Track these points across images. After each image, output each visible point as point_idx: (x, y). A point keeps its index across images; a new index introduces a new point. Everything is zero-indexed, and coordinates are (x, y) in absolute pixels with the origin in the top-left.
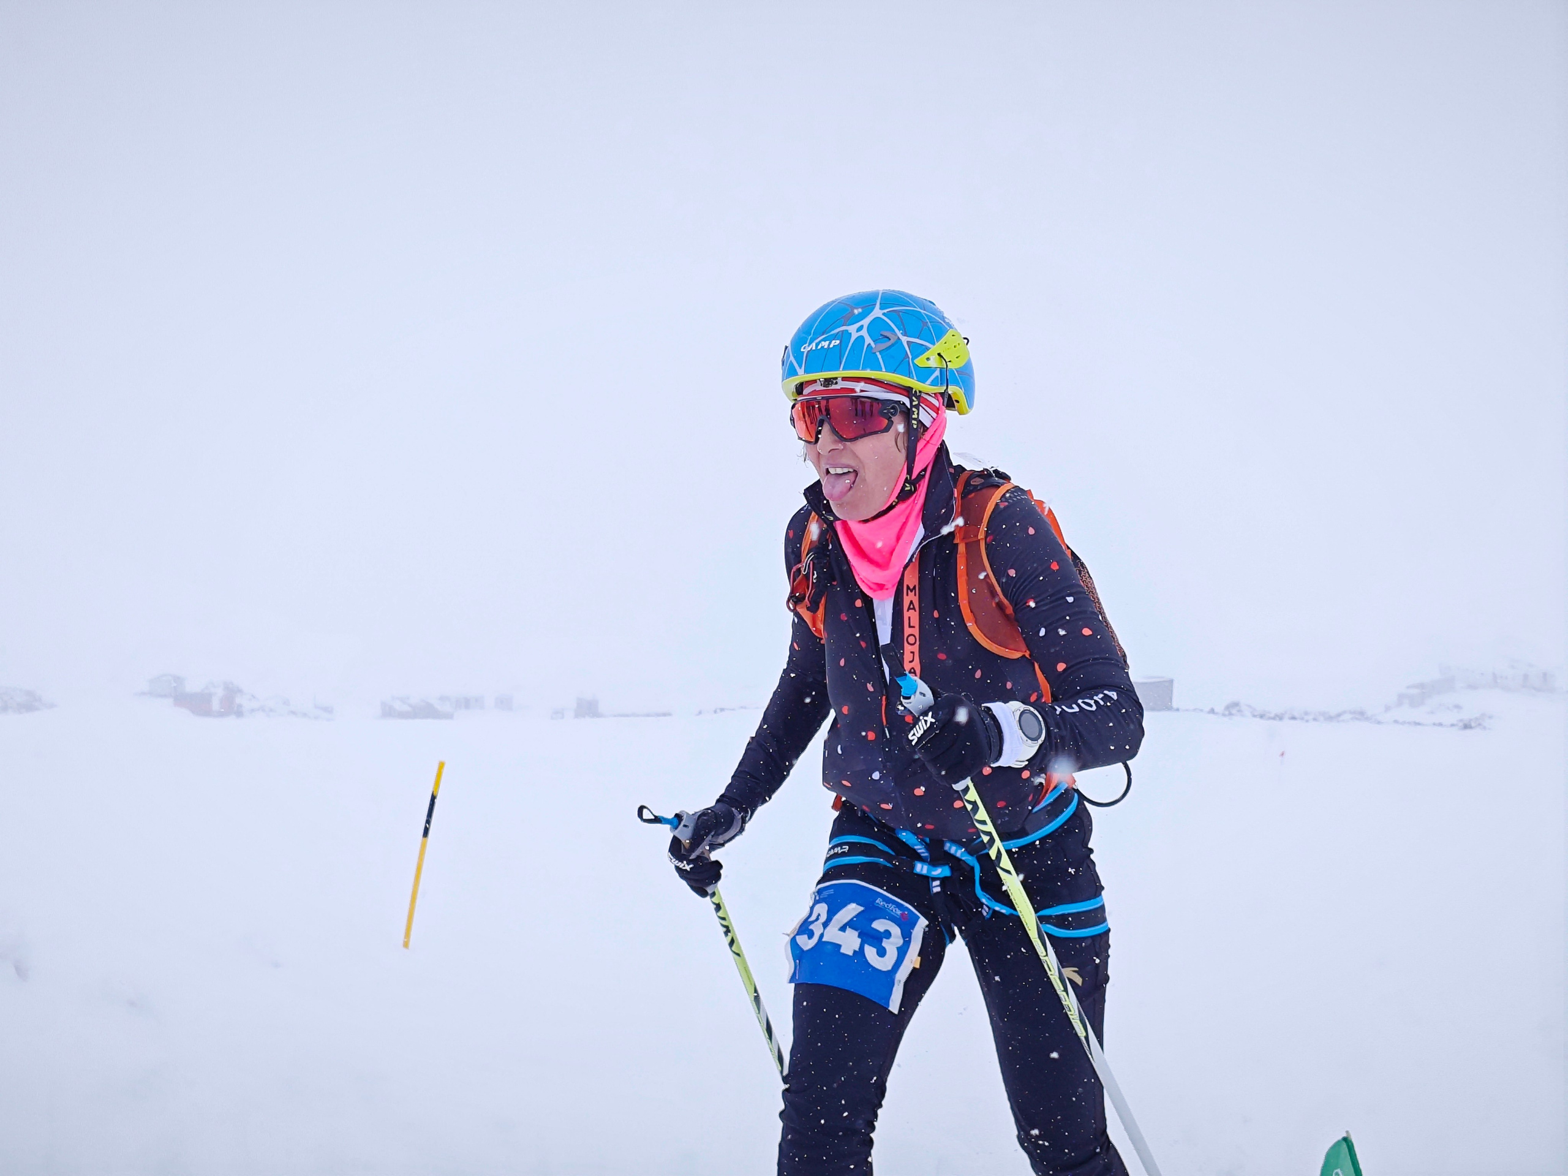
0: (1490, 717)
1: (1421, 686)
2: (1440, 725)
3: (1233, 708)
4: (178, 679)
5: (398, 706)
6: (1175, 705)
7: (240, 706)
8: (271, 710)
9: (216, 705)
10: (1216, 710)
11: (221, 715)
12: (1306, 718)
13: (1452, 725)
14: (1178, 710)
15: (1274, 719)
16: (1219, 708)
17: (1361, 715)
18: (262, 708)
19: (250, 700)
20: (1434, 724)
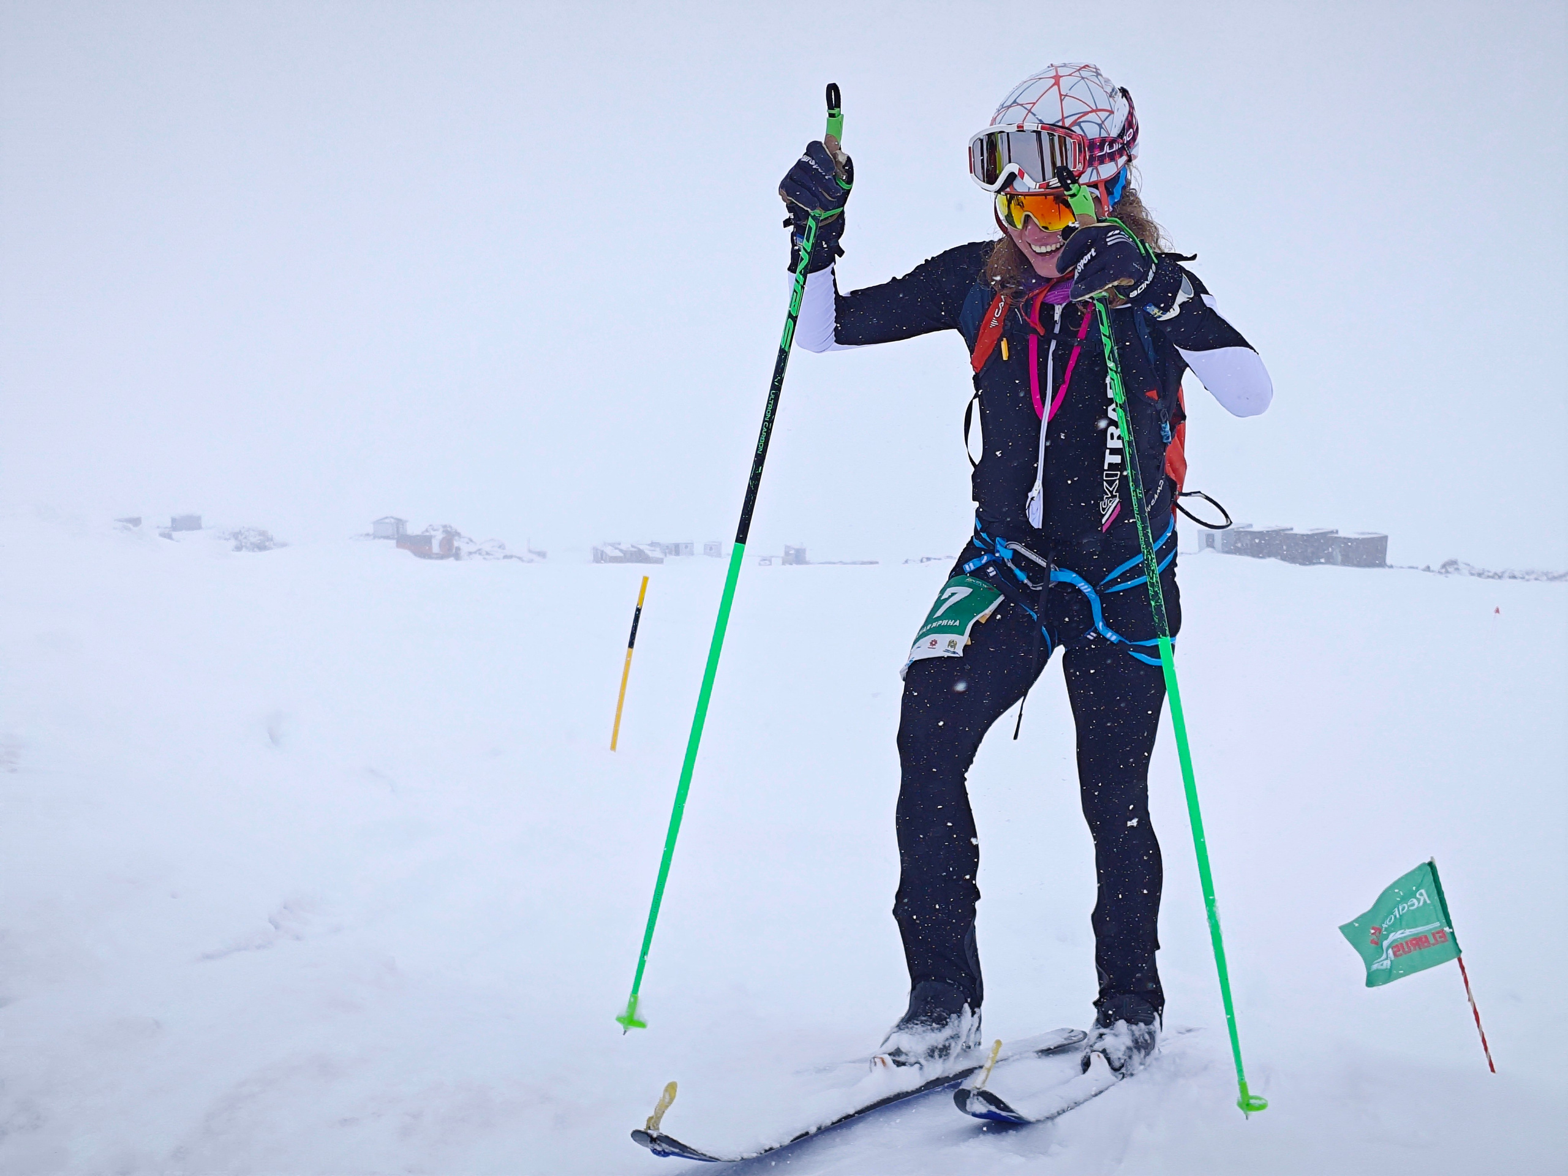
3: (1450, 566)
4: (400, 522)
5: (610, 552)
6: (1388, 561)
7: (458, 549)
8: (487, 554)
9: (436, 548)
10: (1432, 568)
11: (442, 557)
12: (1527, 577)
14: (1391, 567)
15: (1492, 577)
16: (1436, 566)
18: (479, 552)
19: (468, 543)
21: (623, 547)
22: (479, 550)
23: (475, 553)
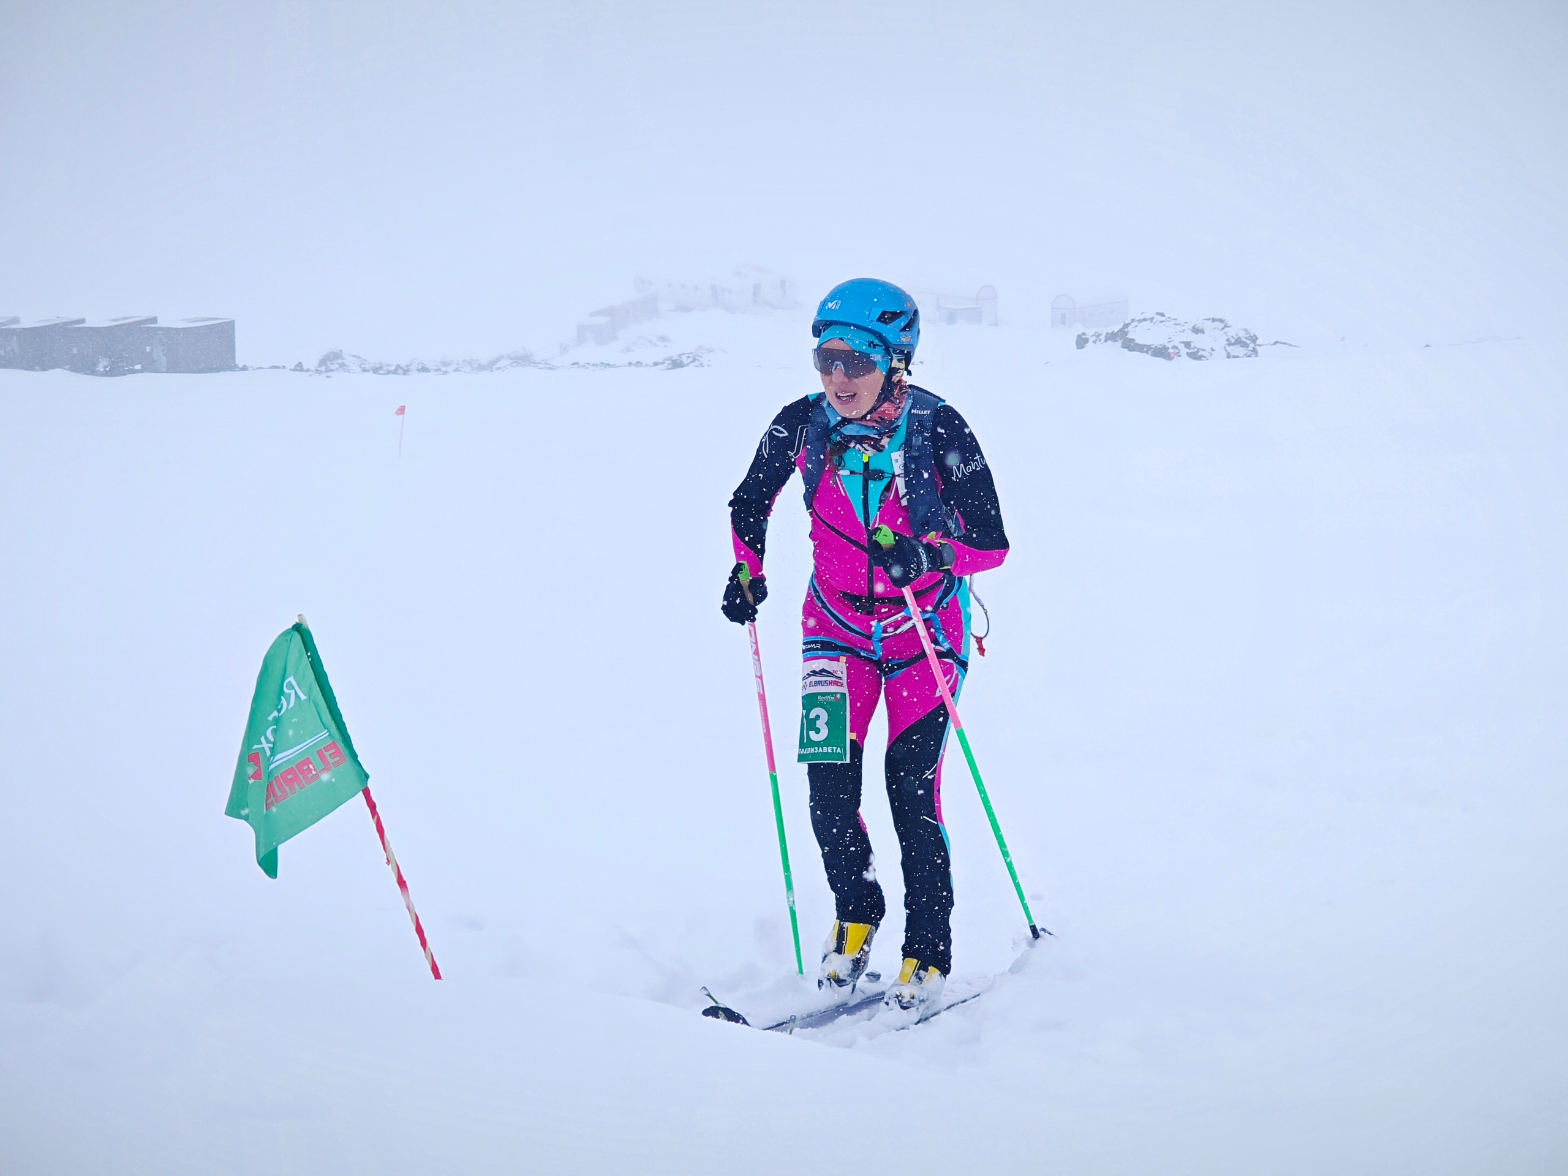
0: (710, 351)
1: (610, 312)
2: (639, 364)
3: (331, 361)
6: (240, 361)
10: (305, 366)
12: (444, 369)
13: (656, 364)
14: (245, 368)
15: (395, 372)
16: (311, 363)
17: (523, 360)
20: (630, 364)
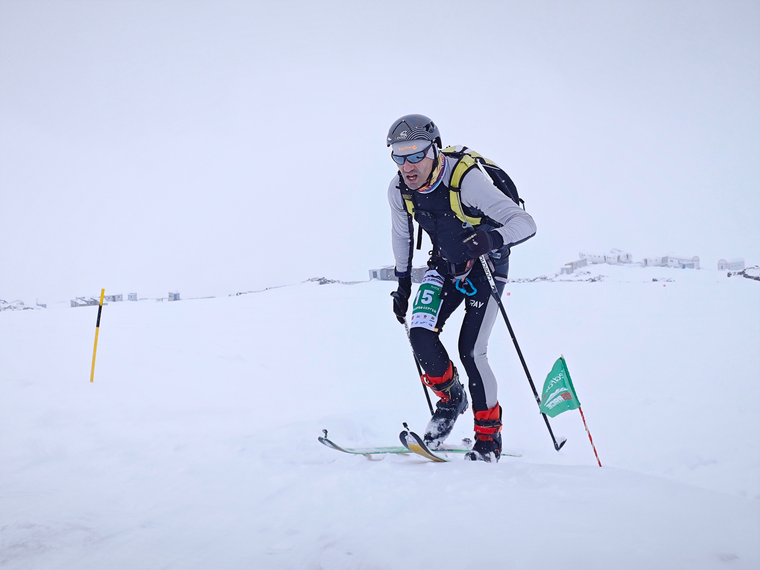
0: (603, 276)
1: (571, 264)
2: (581, 280)
5: (79, 302)
8: (15, 308)
18: (10, 307)
19: (3, 303)
20: (578, 280)
21: (86, 299)
22: (10, 306)
23: (8, 308)
